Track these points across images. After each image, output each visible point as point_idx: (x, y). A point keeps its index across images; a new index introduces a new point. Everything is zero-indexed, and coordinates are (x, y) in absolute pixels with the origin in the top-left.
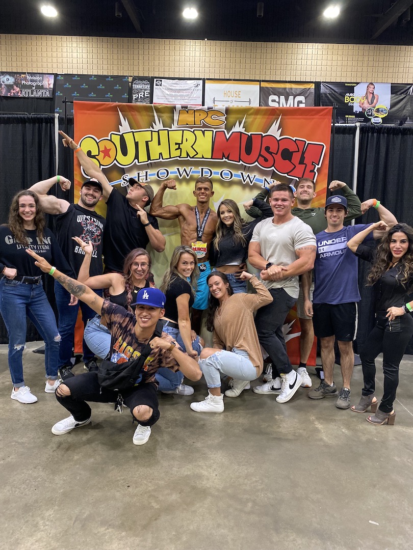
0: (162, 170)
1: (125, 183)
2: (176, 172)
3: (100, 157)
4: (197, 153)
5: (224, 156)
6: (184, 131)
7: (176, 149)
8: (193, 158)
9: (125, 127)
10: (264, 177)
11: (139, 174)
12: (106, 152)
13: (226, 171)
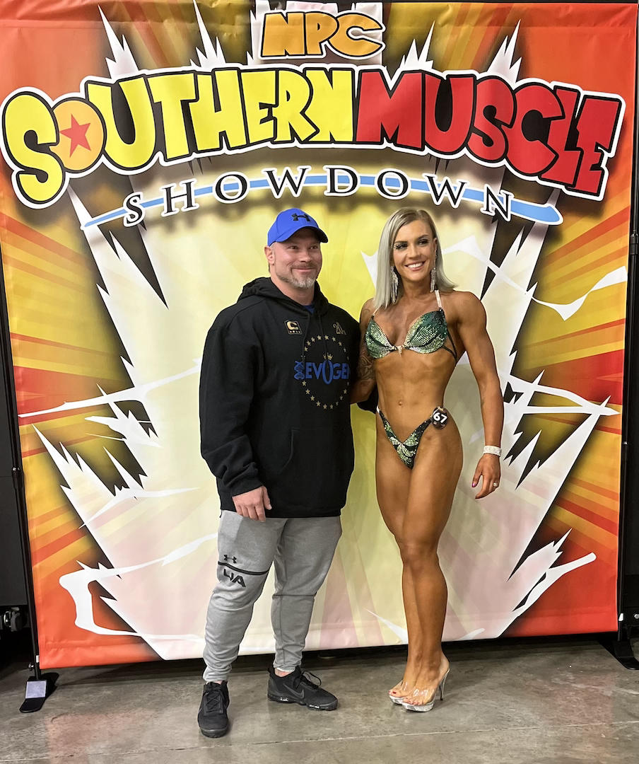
0: (230, 180)
1: (132, 216)
2: (263, 183)
3: (62, 149)
4: (317, 131)
5: (384, 134)
6: (280, 72)
7: (263, 121)
8: (307, 141)
9: (121, 63)
10: (487, 185)
11: (168, 190)
12: (77, 134)
13: (391, 173)
